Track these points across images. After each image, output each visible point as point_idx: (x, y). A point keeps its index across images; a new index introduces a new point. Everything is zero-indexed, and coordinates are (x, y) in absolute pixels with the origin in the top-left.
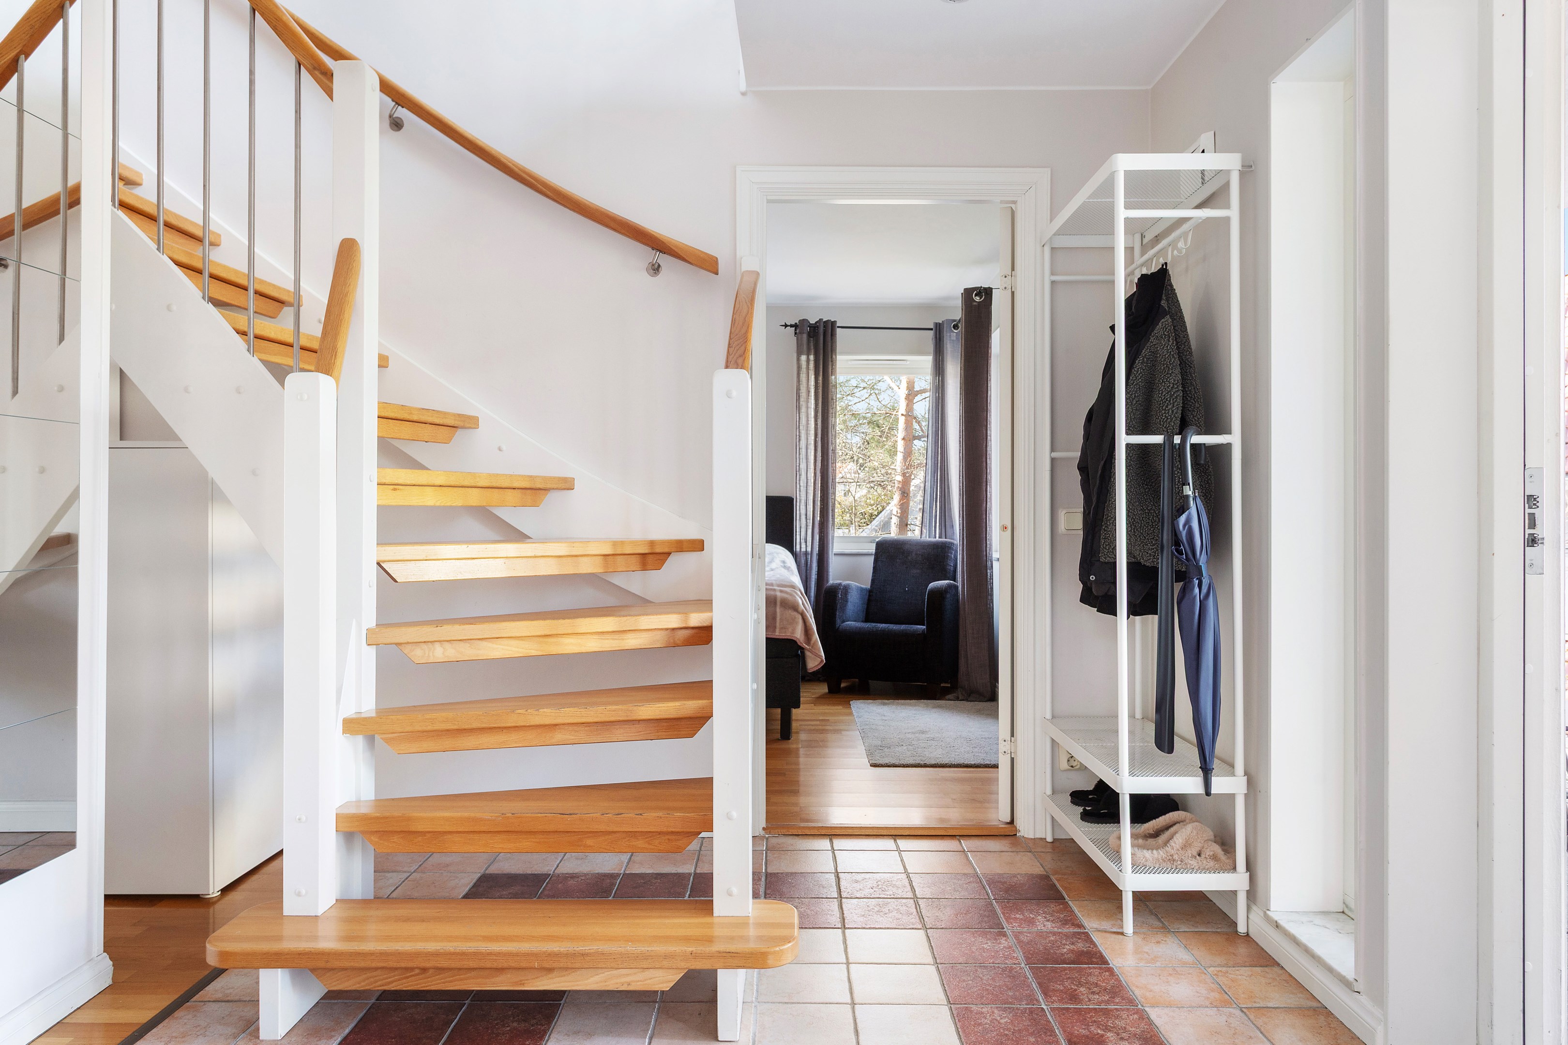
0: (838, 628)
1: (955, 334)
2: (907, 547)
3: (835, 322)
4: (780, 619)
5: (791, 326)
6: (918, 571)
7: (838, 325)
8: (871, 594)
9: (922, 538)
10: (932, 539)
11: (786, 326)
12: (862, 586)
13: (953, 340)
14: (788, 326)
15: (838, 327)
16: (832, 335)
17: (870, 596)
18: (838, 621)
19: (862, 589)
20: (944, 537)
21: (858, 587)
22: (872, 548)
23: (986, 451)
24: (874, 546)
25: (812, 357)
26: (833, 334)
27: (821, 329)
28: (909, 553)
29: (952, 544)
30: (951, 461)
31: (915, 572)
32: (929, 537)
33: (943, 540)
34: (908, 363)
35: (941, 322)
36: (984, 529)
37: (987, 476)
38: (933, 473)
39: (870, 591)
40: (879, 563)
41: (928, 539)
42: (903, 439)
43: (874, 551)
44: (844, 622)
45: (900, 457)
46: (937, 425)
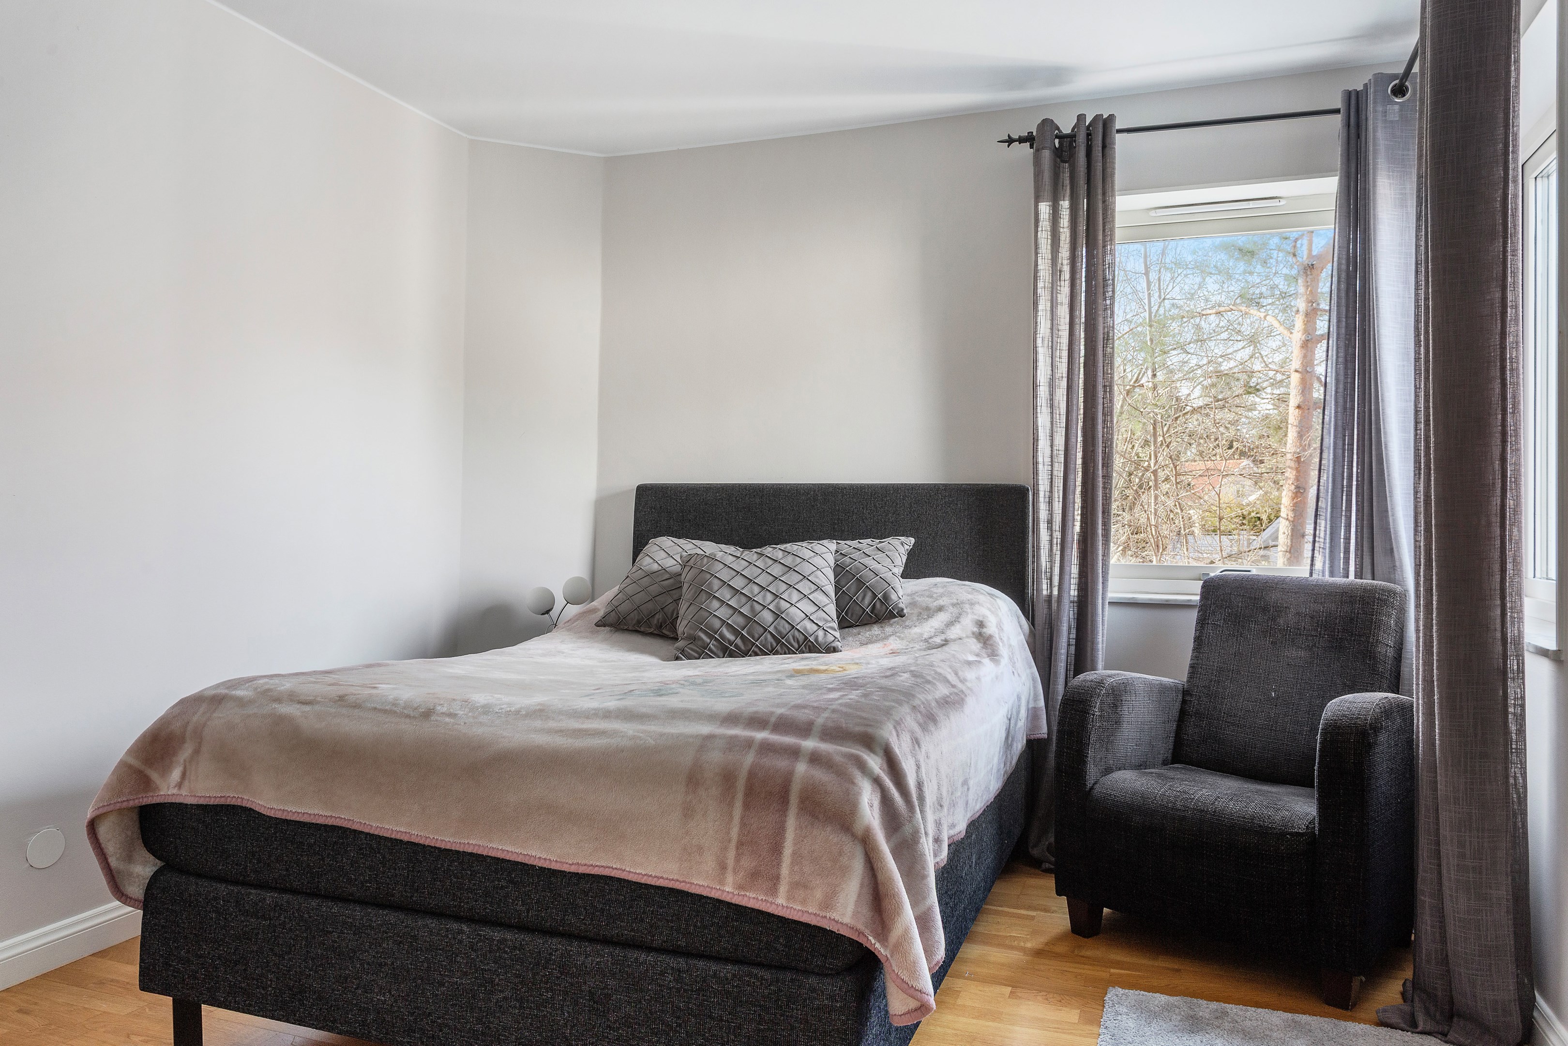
0: (1092, 788)
1: (1396, 107)
2: (1274, 597)
3: (1111, 117)
4: (794, 853)
5: (1021, 140)
6: (1302, 653)
7: (1118, 125)
8: (1188, 698)
9: (1315, 576)
10: (1339, 580)
11: (1010, 141)
12: (1165, 680)
13: (1392, 122)
14: (1015, 141)
15: (1119, 131)
16: (1104, 147)
17: (1184, 702)
18: (1092, 771)
19: (1163, 689)
20: (1369, 576)
21: (1151, 685)
22: (1193, 593)
23: (1503, 348)
24: (1197, 586)
25: (1065, 204)
26: (1107, 145)
27: (1081, 139)
28: (1280, 610)
29: (1392, 593)
30: (1387, 399)
31: (1296, 654)
32: (1332, 574)
33: (1367, 581)
34: (1283, 202)
35: (1360, 88)
36: (1497, 567)
37: (1504, 419)
38: (1340, 429)
39: (1186, 693)
40: (1209, 630)
41: (1327, 578)
42: (1299, 407)
43: (1198, 598)
44: (1108, 771)
45: (1292, 434)
46: (1351, 321)
